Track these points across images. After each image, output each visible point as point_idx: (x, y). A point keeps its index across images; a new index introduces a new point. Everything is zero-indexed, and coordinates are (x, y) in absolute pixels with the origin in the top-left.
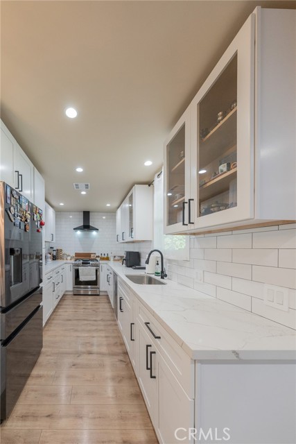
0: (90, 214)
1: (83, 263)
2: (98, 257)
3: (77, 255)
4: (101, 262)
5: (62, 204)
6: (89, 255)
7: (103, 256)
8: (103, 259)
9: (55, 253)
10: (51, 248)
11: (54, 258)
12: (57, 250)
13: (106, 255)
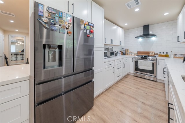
0: (150, 26)
1: (141, 58)
2: (157, 54)
3: (139, 52)
4: (158, 58)
5: (126, 24)
6: (148, 53)
7: (162, 54)
8: (160, 56)
9: (124, 52)
10: (122, 49)
11: (123, 54)
12: (126, 50)
13: (165, 54)
